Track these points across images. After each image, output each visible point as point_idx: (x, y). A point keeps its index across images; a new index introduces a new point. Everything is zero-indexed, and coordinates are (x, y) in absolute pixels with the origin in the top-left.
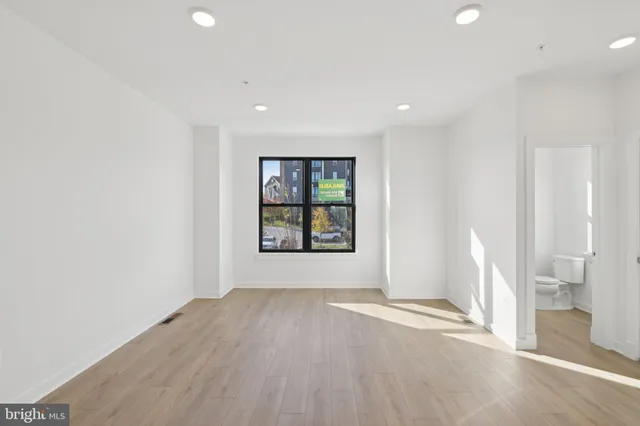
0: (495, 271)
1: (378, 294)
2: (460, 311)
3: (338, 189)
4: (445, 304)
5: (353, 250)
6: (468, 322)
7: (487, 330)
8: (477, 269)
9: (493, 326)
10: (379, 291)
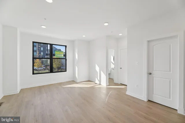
0: (102, 72)
1: (73, 82)
2: (93, 82)
3: (61, 54)
4: (89, 81)
5: (66, 71)
6: (96, 84)
7: (100, 84)
8: (98, 73)
9: (101, 83)
10: (73, 81)
